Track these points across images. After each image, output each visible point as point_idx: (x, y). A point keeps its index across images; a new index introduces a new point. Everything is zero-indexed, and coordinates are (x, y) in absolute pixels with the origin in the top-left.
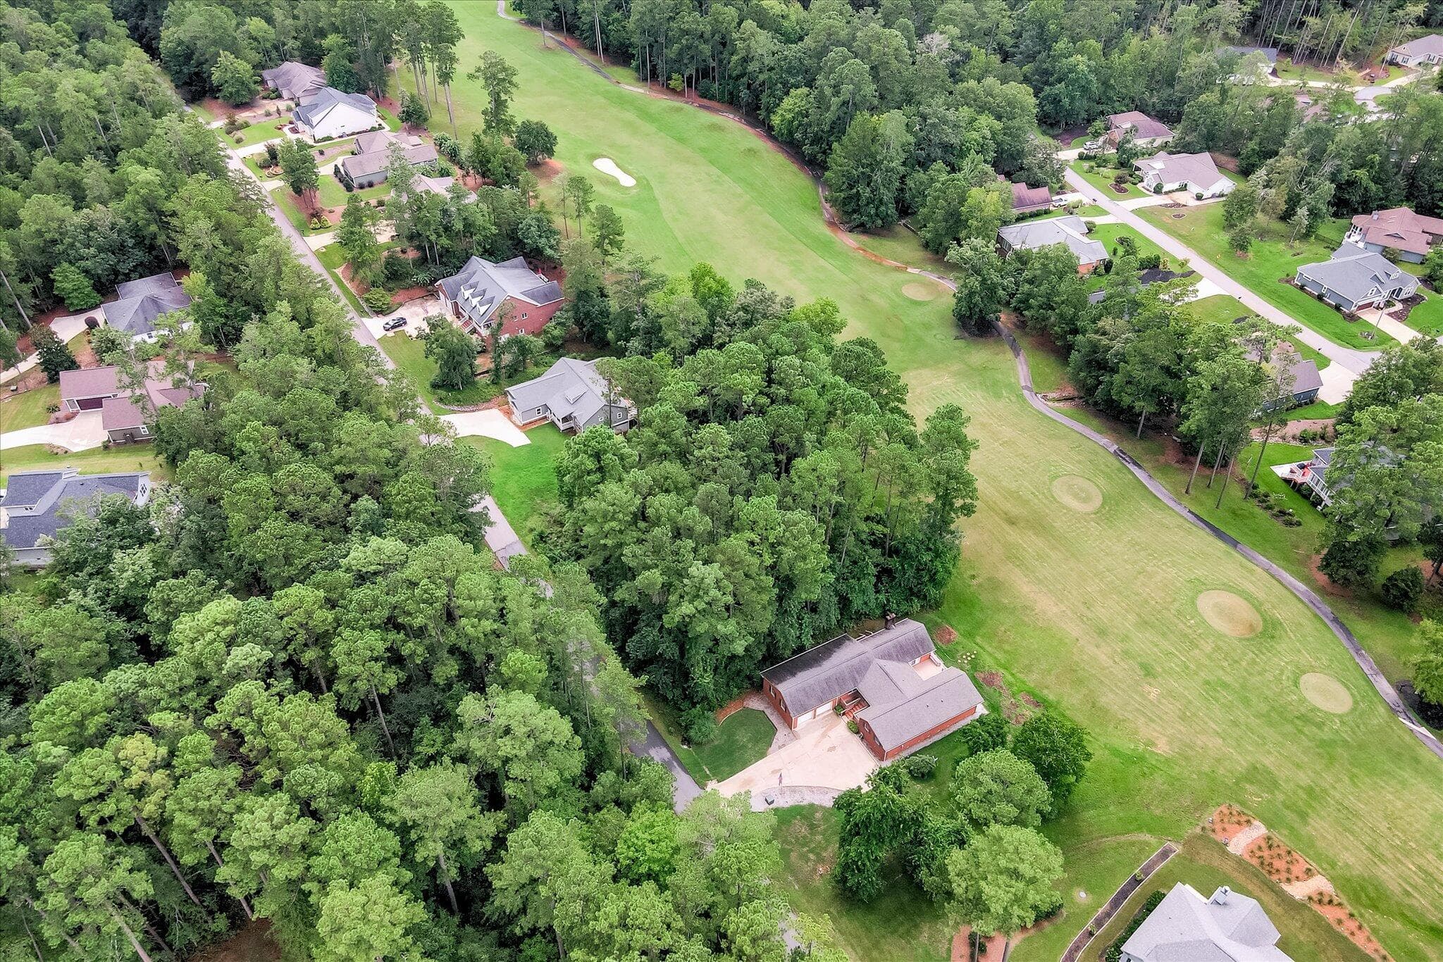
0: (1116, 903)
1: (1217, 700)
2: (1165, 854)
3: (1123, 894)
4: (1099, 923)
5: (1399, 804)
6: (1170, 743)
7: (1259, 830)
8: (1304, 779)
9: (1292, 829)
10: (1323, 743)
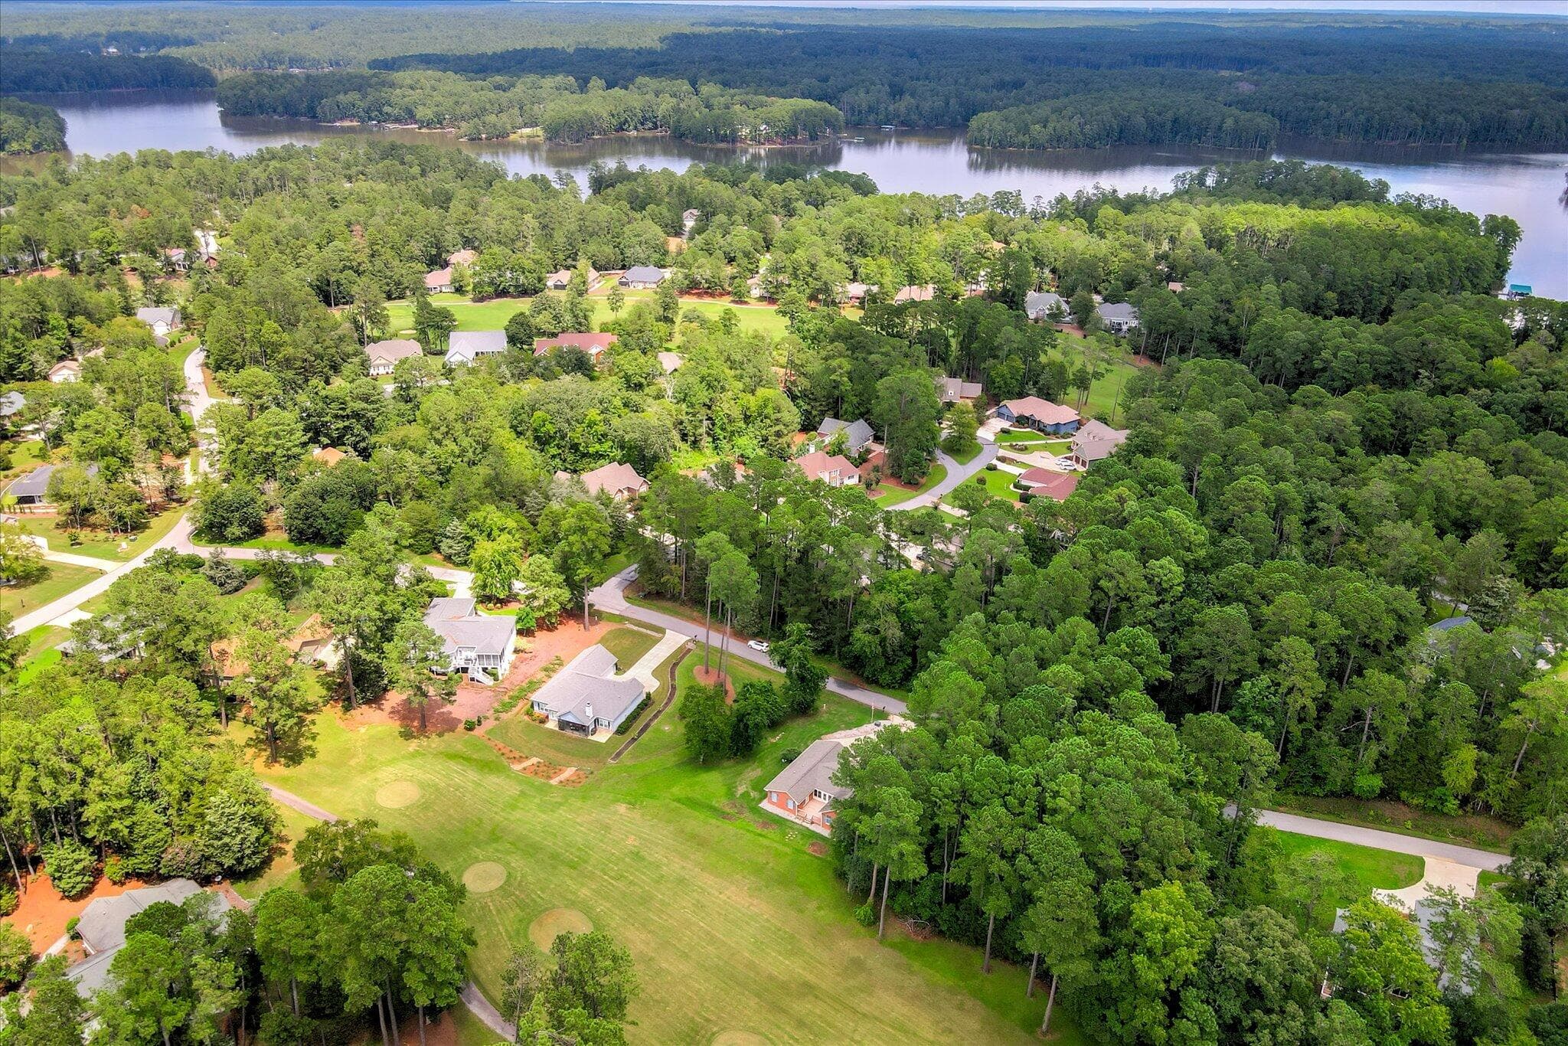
0: (647, 726)
1: (579, 849)
2: (618, 755)
3: (643, 731)
4: (656, 716)
5: (452, 811)
6: (615, 813)
7: (554, 782)
8: (517, 814)
9: (532, 785)
10: (497, 840)
